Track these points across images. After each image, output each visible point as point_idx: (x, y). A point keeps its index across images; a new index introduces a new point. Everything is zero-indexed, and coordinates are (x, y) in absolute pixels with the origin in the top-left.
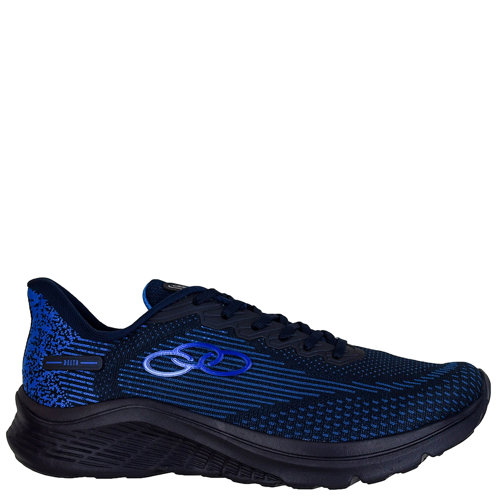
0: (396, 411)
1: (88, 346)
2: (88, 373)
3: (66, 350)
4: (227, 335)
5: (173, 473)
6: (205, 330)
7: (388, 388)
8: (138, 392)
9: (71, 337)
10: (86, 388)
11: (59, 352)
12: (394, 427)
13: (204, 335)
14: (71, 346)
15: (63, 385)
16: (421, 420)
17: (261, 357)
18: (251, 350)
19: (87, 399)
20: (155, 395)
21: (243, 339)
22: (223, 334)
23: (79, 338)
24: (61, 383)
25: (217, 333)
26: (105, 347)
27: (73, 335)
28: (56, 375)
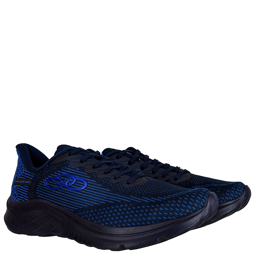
0: (147, 213)
1: (28, 174)
2: (27, 186)
3: (21, 176)
4: (79, 171)
5: (57, 236)
6: (70, 168)
7: (147, 200)
8: (43, 196)
9: (23, 170)
10: (25, 193)
11: (19, 177)
12: (140, 221)
13: (69, 170)
14: (23, 174)
15: (18, 192)
16: (160, 218)
17: (92, 182)
18: (88, 178)
19: (25, 199)
20: (48, 198)
21: (86, 173)
22: (77, 170)
23: (26, 171)
24: (18, 191)
25: (75, 169)
26: (33, 175)
27: (24, 169)
28: (17, 187)
